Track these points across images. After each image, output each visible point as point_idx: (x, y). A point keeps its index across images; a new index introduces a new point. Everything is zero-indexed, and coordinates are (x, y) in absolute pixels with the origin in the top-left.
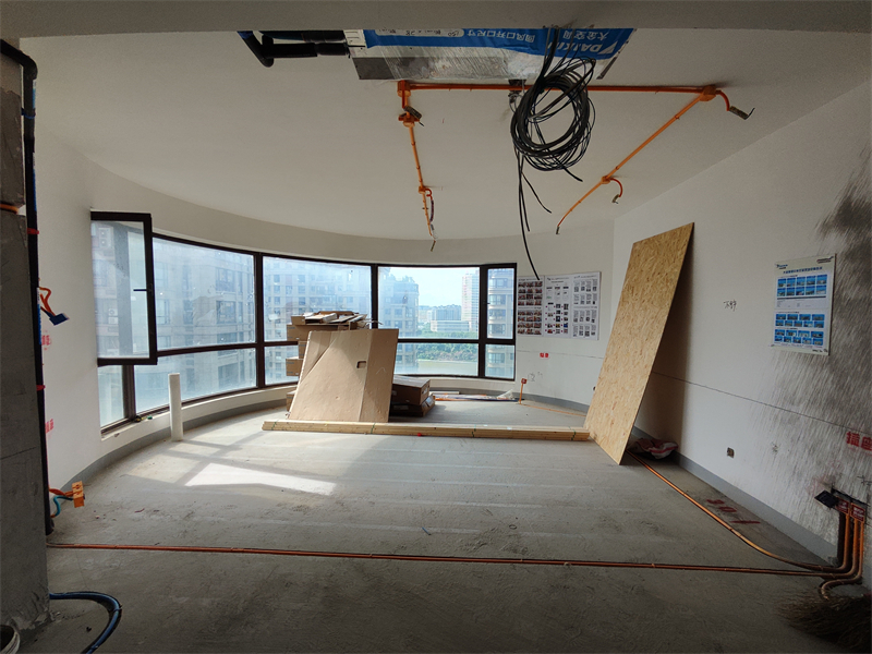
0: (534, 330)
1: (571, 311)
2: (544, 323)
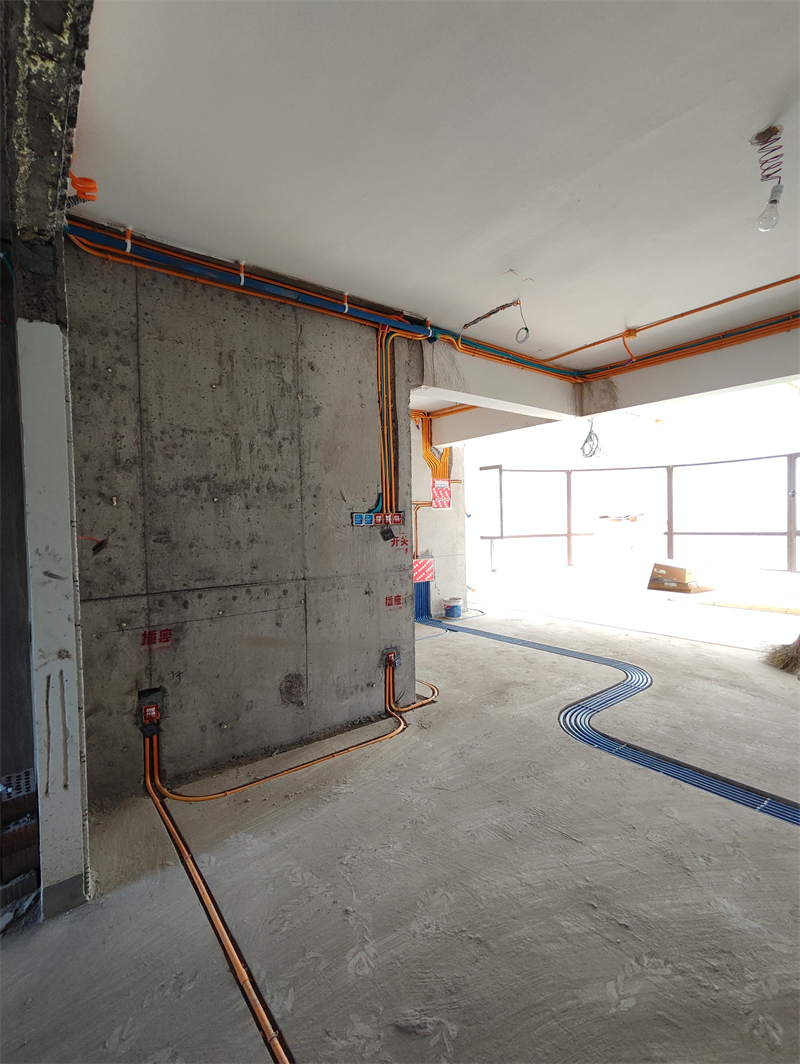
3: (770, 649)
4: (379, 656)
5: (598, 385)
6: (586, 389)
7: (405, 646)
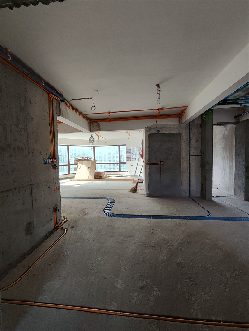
0: (130, 160)
1: (136, 155)
2: (132, 158)
3: (130, 189)
4: (53, 209)
5: (95, 124)
6: (91, 124)
7: (59, 204)
